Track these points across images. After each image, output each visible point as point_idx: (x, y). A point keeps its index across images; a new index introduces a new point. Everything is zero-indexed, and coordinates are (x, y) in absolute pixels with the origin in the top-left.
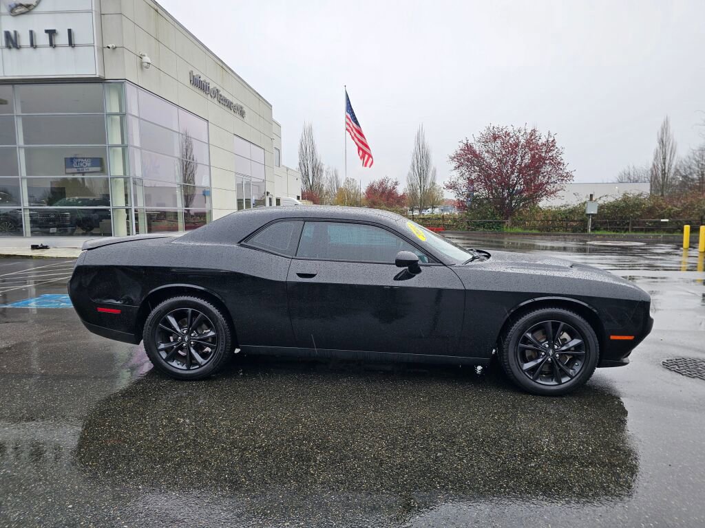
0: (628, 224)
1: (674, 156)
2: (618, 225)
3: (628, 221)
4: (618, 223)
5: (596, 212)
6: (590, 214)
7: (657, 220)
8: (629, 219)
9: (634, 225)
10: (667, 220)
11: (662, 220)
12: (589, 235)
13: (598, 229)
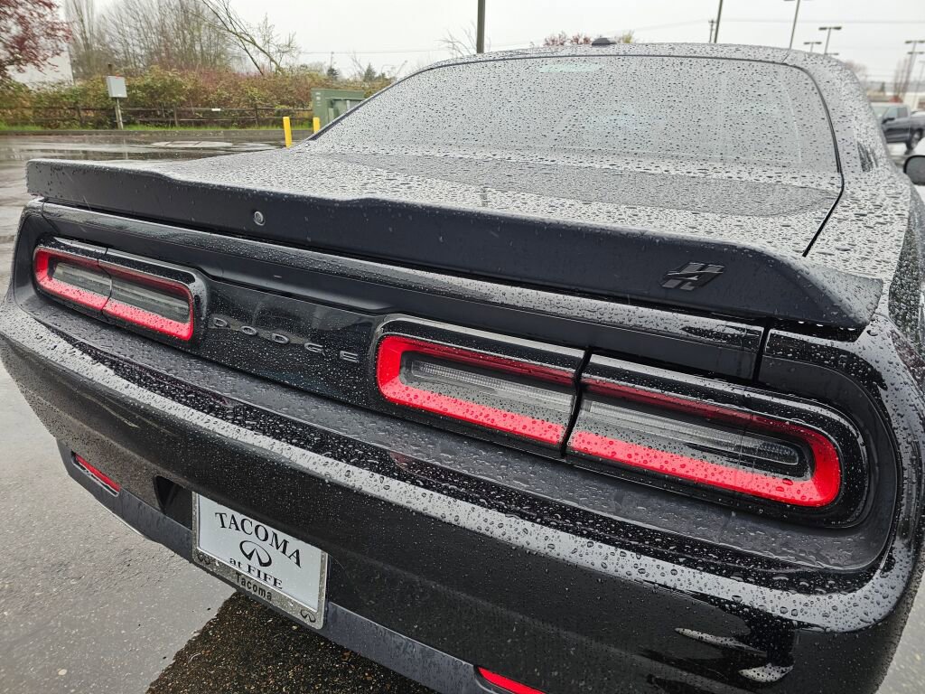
0: (172, 114)
1: (92, 13)
2: (159, 116)
3: (172, 110)
4: (159, 113)
5: (125, 96)
6: (116, 99)
7: (208, 109)
8: (172, 107)
9: (179, 116)
10: (219, 110)
11: (213, 110)
12: (123, 133)
13: (134, 123)
